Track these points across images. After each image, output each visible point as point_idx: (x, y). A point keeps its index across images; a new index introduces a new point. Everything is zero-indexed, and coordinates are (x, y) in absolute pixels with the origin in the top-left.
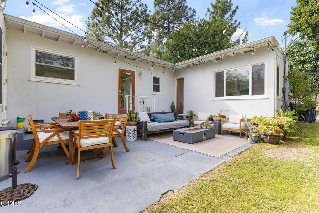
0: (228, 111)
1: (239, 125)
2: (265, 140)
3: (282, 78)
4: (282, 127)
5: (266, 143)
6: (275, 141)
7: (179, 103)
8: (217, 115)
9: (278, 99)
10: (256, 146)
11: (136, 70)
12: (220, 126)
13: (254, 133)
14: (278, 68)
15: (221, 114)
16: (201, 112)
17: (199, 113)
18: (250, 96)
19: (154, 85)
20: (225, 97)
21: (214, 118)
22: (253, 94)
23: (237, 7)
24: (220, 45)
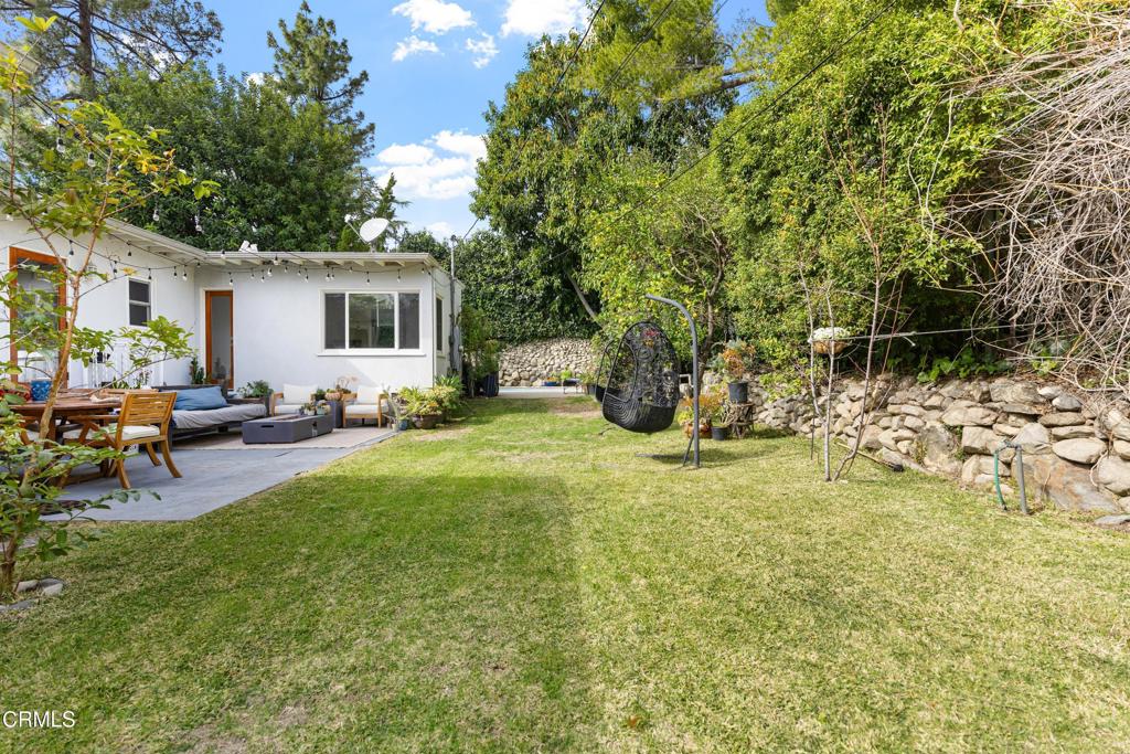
0: (354, 379)
1: (377, 406)
2: (418, 424)
3: (449, 318)
4: (440, 402)
5: (418, 428)
6: (430, 425)
7: (214, 361)
8: (332, 389)
9: (438, 357)
10: (404, 433)
11: (72, 253)
12: (341, 411)
13: (402, 415)
14: (439, 303)
15: (341, 387)
16: (288, 383)
17: (285, 385)
18: (396, 350)
19: (131, 305)
20: (348, 351)
21: (327, 395)
22: (401, 347)
23: (365, 75)
24: (320, 189)
